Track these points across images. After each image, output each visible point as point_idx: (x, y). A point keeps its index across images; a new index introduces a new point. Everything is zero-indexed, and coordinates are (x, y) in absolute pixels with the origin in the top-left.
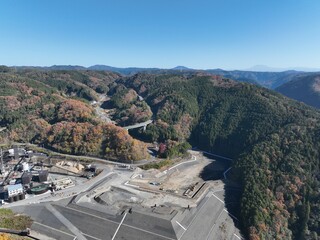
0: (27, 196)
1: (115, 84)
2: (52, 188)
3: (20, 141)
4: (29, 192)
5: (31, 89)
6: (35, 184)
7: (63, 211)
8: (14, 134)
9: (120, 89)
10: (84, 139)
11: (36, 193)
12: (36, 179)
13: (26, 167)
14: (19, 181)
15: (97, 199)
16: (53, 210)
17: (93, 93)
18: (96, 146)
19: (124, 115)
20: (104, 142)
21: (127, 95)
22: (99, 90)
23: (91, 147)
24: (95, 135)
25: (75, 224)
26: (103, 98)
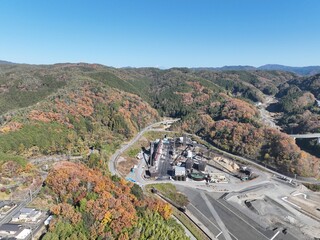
0: (187, 179)
1: (287, 85)
2: (208, 179)
3: (188, 132)
4: (190, 177)
5: (203, 88)
6: (195, 171)
7: (214, 203)
8: (185, 125)
9: (292, 91)
10: (244, 140)
11: (195, 179)
12: (196, 167)
13: (190, 154)
14: (184, 165)
15: (248, 204)
16: (206, 198)
17: (260, 94)
18: (255, 150)
19: (293, 121)
20: (265, 148)
21: (301, 98)
22: (266, 92)
23: (249, 149)
24: (255, 138)
25: (223, 220)
26: (270, 100)
